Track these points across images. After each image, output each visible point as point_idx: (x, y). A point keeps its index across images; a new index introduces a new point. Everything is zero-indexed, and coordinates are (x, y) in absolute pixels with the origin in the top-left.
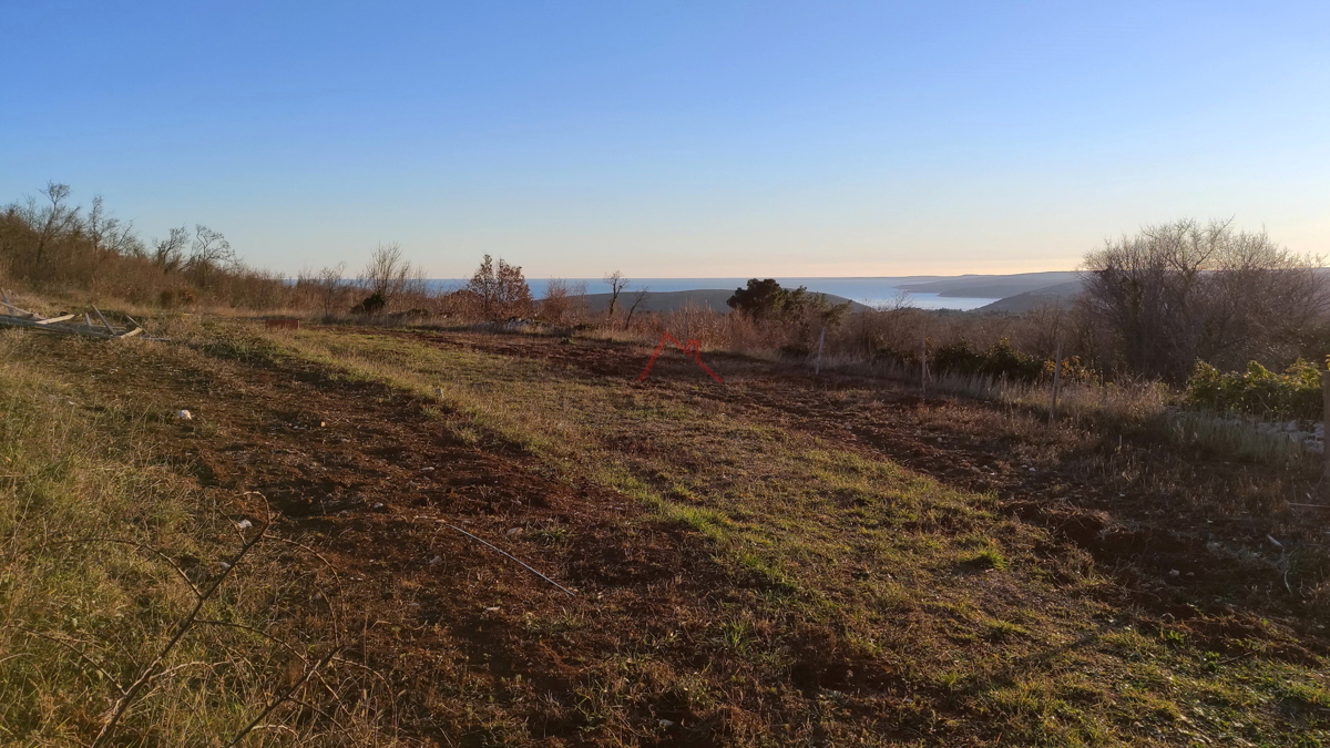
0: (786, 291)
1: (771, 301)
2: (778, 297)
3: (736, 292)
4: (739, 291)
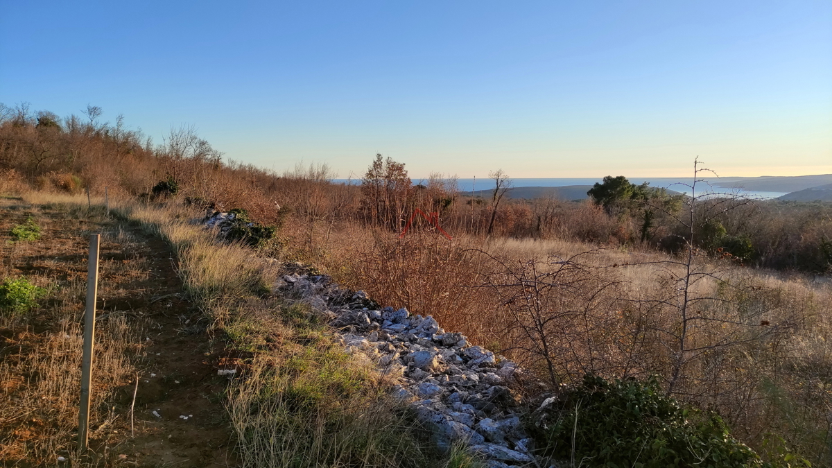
0: (634, 186)
1: (621, 193)
2: (627, 189)
3: (595, 186)
4: (597, 185)
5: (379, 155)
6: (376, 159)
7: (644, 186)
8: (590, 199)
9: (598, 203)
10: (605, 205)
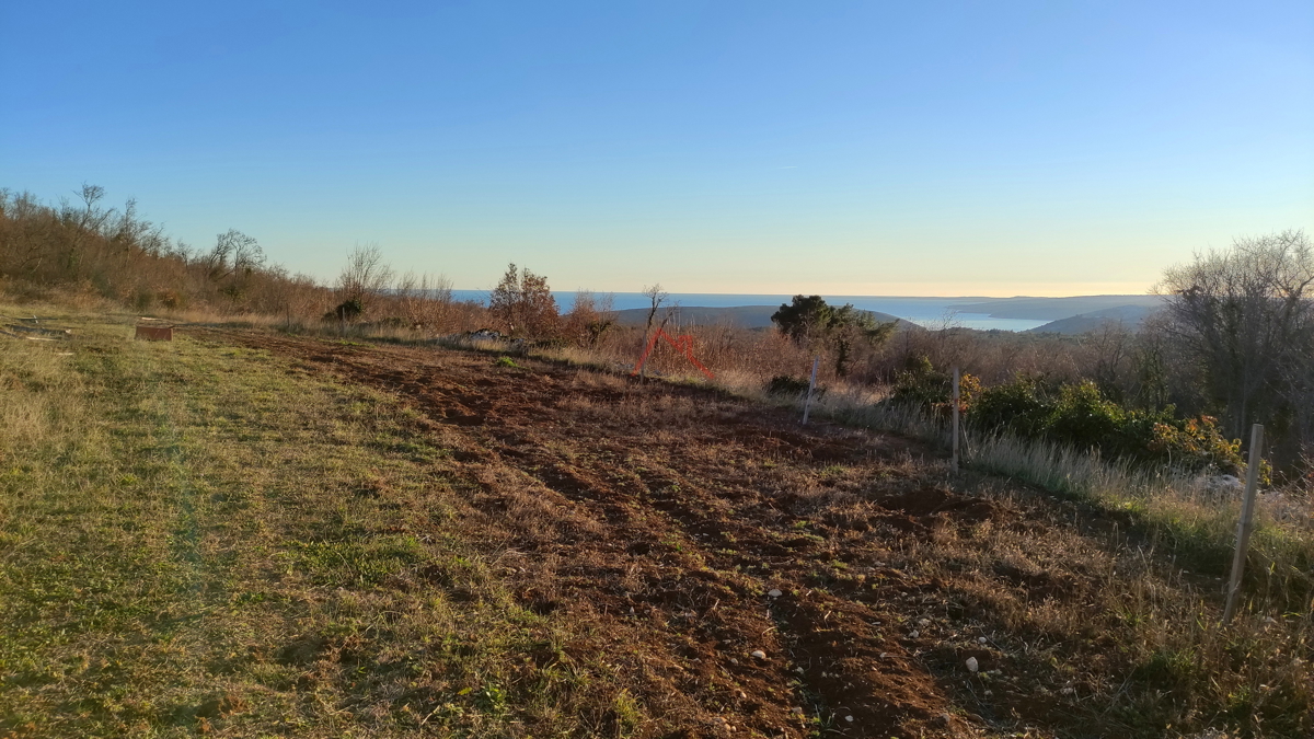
0: (832, 309)
1: (815, 319)
2: (823, 314)
3: (781, 308)
4: (784, 307)
5: (512, 266)
6: (508, 271)
7: (845, 309)
8: (775, 326)
9: (784, 331)
10: (794, 335)
